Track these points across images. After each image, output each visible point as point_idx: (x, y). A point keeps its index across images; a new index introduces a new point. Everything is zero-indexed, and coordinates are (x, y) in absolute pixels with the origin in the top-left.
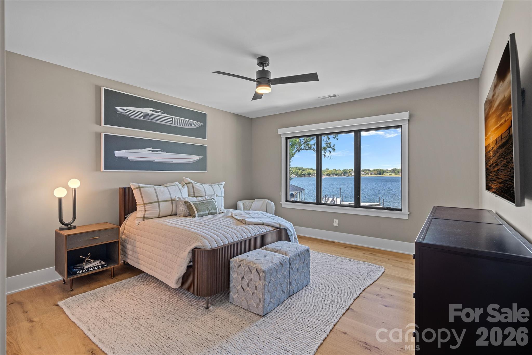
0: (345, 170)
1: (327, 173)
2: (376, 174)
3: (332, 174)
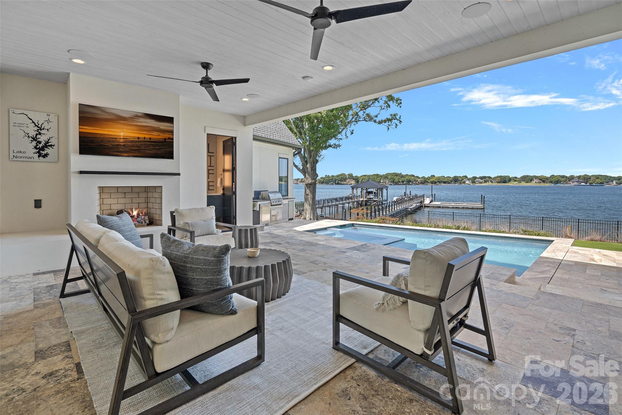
0: (455, 177)
1: (431, 180)
2: (498, 182)
3: (439, 182)
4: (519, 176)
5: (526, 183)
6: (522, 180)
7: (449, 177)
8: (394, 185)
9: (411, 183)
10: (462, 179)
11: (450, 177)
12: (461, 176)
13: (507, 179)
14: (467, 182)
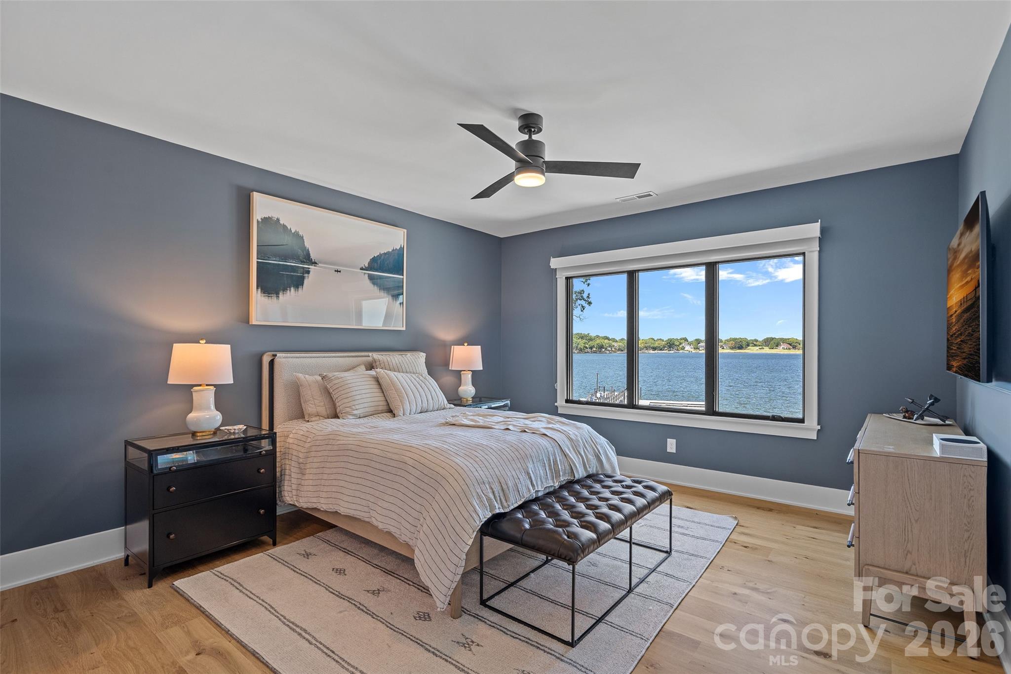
4: (760, 339)
5: (770, 349)
6: (764, 344)
7: (660, 339)
8: (578, 353)
9: (603, 350)
10: (680, 344)
11: (663, 341)
12: (679, 338)
13: (744, 344)
14: (688, 348)
